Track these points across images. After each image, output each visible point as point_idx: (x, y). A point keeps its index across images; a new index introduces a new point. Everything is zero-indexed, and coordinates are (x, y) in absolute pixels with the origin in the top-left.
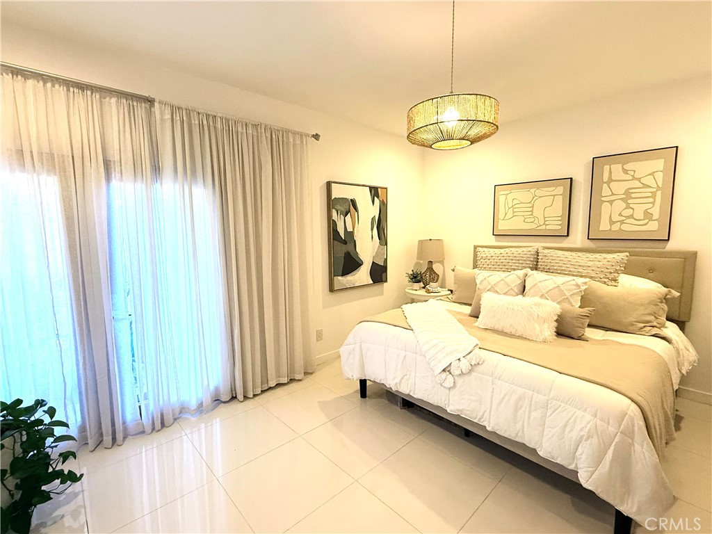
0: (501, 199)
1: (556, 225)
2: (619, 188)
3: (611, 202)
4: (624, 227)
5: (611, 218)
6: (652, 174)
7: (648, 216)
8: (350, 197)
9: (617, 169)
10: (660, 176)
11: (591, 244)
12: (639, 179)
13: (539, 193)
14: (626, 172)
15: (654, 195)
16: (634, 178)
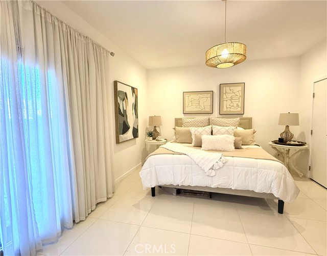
0: (186, 98)
1: (208, 109)
2: (229, 96)
3: (227, 101)
4: (231, 110)
5: (227, 106)
6: (238, 91)
7: (238, 106)
8: (125, 91)
9: (228, 88)
10: (240, 92)
11: (220, 116)
12: (234, 93)
13: (201, 96)
14: (230, 90)
15: (239, 98)
16: (233, 93)
